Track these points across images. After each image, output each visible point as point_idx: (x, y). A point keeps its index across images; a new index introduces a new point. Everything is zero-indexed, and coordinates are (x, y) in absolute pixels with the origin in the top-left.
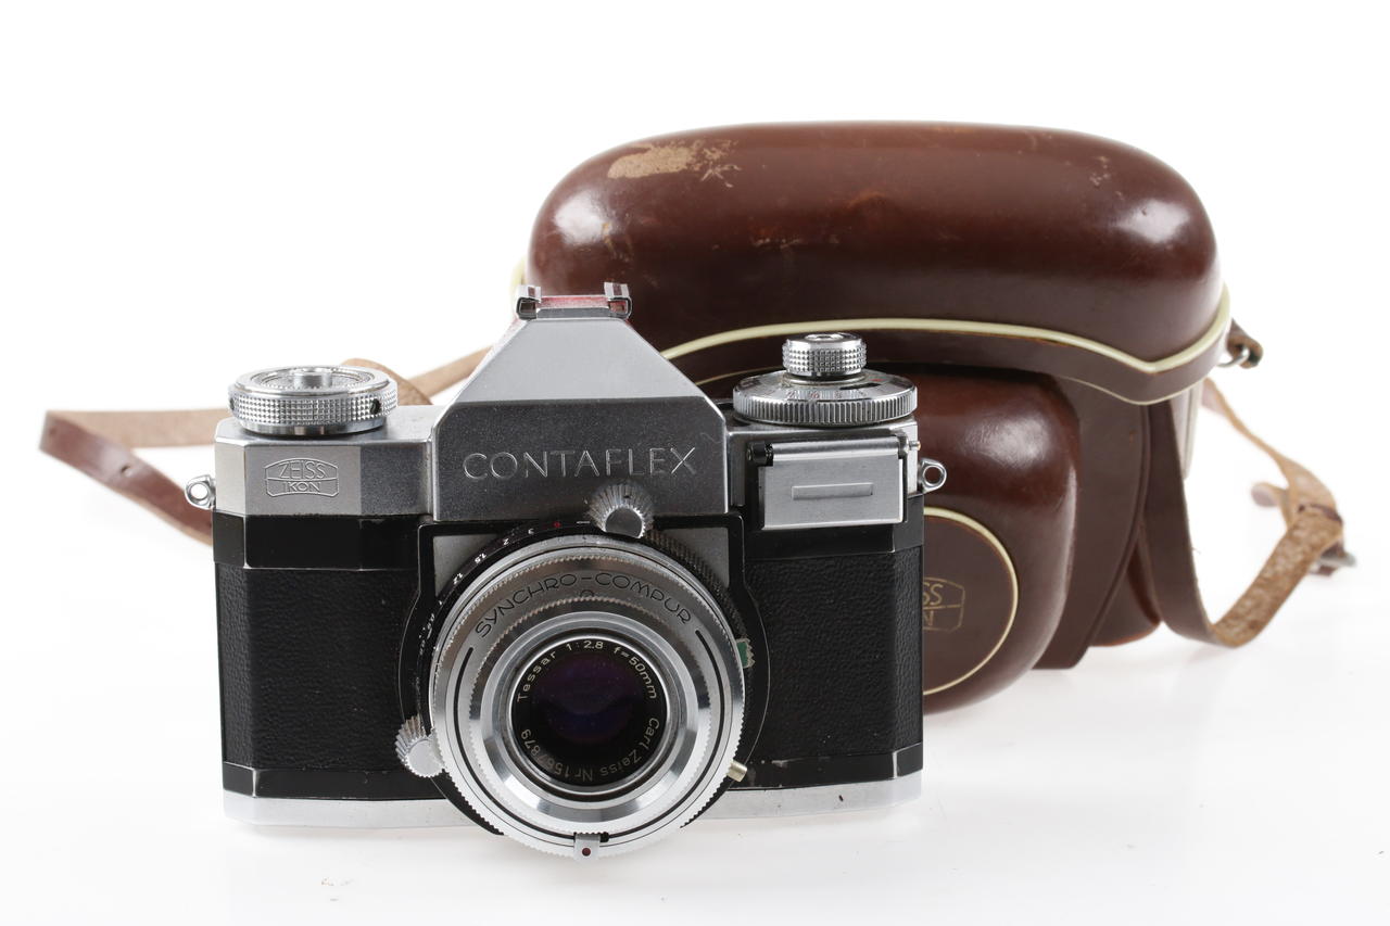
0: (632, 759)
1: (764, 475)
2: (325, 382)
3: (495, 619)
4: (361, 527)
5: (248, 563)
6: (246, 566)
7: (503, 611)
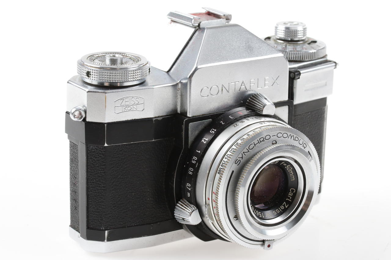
0: (284, 206)
1: (296, 83)
2: (119, 61)
3: (242, 157)
4: (154, 123)
5: (107, 143)
6: (106, 145)
7: (245, 153)
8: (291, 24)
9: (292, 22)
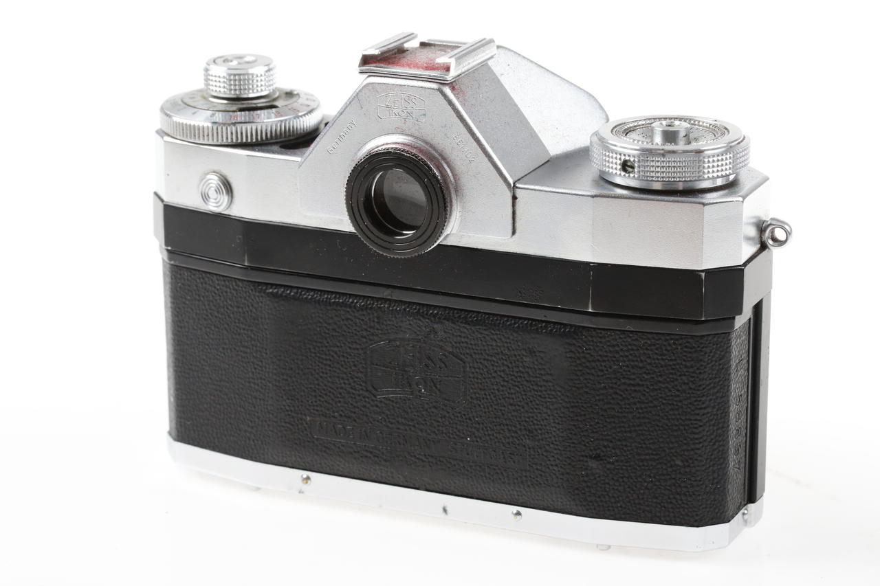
8: (239, 60)
9: (241, 58)
